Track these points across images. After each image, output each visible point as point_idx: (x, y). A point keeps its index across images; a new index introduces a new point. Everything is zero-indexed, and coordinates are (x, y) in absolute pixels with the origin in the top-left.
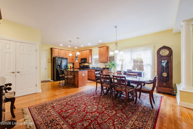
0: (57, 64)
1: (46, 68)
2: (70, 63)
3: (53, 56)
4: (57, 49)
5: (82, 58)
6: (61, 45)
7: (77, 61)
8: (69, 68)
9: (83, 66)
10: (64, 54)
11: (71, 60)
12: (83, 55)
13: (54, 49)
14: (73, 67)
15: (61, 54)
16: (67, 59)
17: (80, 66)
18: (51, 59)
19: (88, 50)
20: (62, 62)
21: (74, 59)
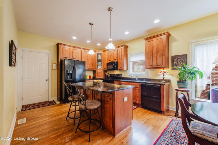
0: (66, 72)
1: (48, 79)
2: (89, 70)
3: (61, 58)
4: (66, 45)
5: (109, 61)
6: (74, 38)
7: (100, 67)
8: (88, 78)
9: (111, 75)
10: (80, 56)
11: (91, 66)
12: (110, 57)
13: (61, 46)
14: (94, 78)
15: (74, 55)
16: (84, 63)
17: (105, 76)
18: (57, 63)
19: (122, 48)
20: (76, 68)
21: (96, 64)
